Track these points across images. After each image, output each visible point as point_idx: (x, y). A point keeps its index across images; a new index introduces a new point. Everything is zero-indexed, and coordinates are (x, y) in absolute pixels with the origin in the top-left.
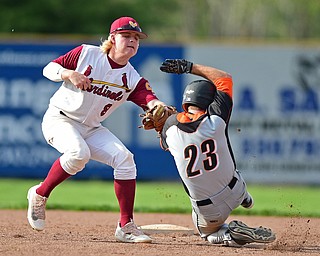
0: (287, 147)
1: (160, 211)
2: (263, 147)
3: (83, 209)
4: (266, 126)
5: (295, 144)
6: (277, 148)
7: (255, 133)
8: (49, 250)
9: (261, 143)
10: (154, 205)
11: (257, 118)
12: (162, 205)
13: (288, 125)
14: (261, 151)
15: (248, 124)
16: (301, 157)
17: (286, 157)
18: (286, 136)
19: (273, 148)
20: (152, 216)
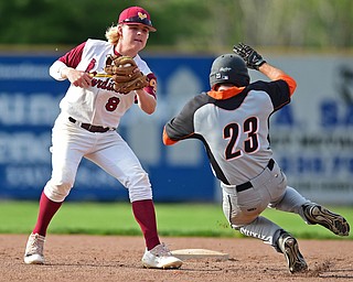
0: (329, 165)
1: (191, 235)
2: (303, 165)
3: (108, 233)
4: (305, 142)
5: (337, 162)
6: (318, 165)
7: (294, 150)
8: (73, 278)
9: (301, 161)
10: (185, 229)
11: (296, 134)
12: (194, 228)
13: (330, 141)
14: (301, 169)
15: (287, 141)
16: (343, 175)
17: (328, 176)
18: (327, 153)
19: (313, 165)
20: (183, 240)
